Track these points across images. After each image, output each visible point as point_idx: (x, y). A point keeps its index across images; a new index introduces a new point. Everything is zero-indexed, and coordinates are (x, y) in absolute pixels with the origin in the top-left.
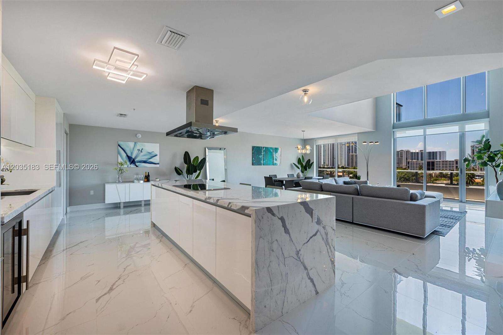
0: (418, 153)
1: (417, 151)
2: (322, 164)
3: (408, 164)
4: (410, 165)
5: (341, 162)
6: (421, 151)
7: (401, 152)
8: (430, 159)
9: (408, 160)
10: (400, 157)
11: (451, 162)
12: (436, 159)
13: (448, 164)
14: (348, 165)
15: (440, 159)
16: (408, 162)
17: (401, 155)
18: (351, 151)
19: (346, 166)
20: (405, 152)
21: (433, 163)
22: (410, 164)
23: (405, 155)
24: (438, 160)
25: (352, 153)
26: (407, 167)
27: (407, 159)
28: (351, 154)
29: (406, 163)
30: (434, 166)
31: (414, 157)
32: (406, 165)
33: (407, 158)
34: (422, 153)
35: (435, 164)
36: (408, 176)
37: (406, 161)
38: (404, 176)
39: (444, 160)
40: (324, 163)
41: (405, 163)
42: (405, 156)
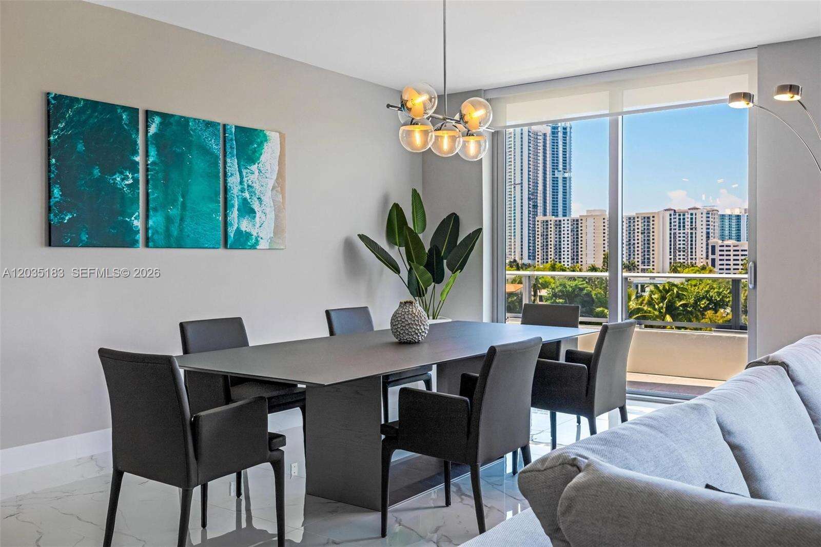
7: (692, 214)
10: (689, 231)
14: (532, 256)
17: (692, 222)
18: (540, 210)
19: (526, 261)
20: (705, 215)
23: (704, 223)
25: (545, 215)
26: (710, 262)
27: (708, 237)
28: (540, 218)
29: (707, 249)
31: (727, 233)
32: (704, 256)
33: (708, 233)
36: (719, 294)
37: (707, 245)
38: (708, 292)
41: (705, 251)
42: (704, 227)
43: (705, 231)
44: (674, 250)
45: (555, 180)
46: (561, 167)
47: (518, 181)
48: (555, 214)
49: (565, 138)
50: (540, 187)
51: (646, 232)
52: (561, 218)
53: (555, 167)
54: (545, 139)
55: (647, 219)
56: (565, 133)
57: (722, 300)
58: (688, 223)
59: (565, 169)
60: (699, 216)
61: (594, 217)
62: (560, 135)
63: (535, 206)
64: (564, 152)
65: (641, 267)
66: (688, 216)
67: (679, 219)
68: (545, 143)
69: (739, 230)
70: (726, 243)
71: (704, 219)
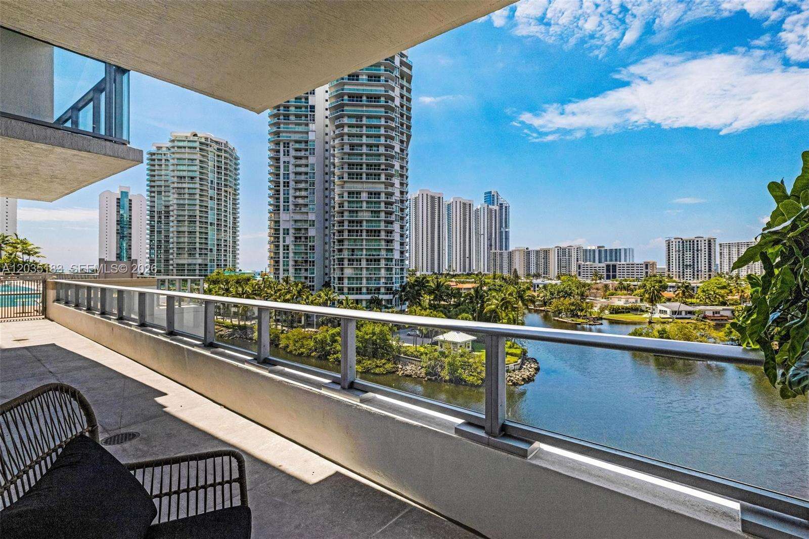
0: (594, 251)
1: (593, 248)
2: (447, 268)
3: (579, 269)
4: (581, 270)
5: (477, 265)
6: (598, 247)
8: (611, 260)
9: (579, 262)
11: (639, 266)
12: (620, 261)
13: (635, 268)
15: (625, 261)
16: (579, 266)
18: (493, 247)
19: (486, 272)
20: (576, 250)
21: (614, 266)
22: (582, 268)
23: (576, 253)
24: (623, 262)
25: (496, 250)
27: (577, 261)
30: (616, 272)
31: (588, 258)
34: (600, 252)
35: (617, 268)
39: (631, 262)
40: (450, 267)
42: (576, 256)
43: (576, 257)
44: (559, 267)
45: (501, 233)
46: (504, 226)
47: (482, 233)
48: (501, 249)
49: (506, 212)
50: (493, 236)
51: (546, 258)
52: (504, 251)
53: (501, 226)
54: (496, 212)
55: (546, 252)
56: (506, 209)
57: (571, 293)
58: (567, 254)
59: (506, 227)
60: (572, 251)
61: (519, 250)
62: (504, 210)
63: (491, 245)
64: (506, 218)
65: (543, 275)
66: (567, 250)
67: (563, 252)
68: (496, 214)
69: (594, 257)
70: (586, 263)
71: (576, 251)
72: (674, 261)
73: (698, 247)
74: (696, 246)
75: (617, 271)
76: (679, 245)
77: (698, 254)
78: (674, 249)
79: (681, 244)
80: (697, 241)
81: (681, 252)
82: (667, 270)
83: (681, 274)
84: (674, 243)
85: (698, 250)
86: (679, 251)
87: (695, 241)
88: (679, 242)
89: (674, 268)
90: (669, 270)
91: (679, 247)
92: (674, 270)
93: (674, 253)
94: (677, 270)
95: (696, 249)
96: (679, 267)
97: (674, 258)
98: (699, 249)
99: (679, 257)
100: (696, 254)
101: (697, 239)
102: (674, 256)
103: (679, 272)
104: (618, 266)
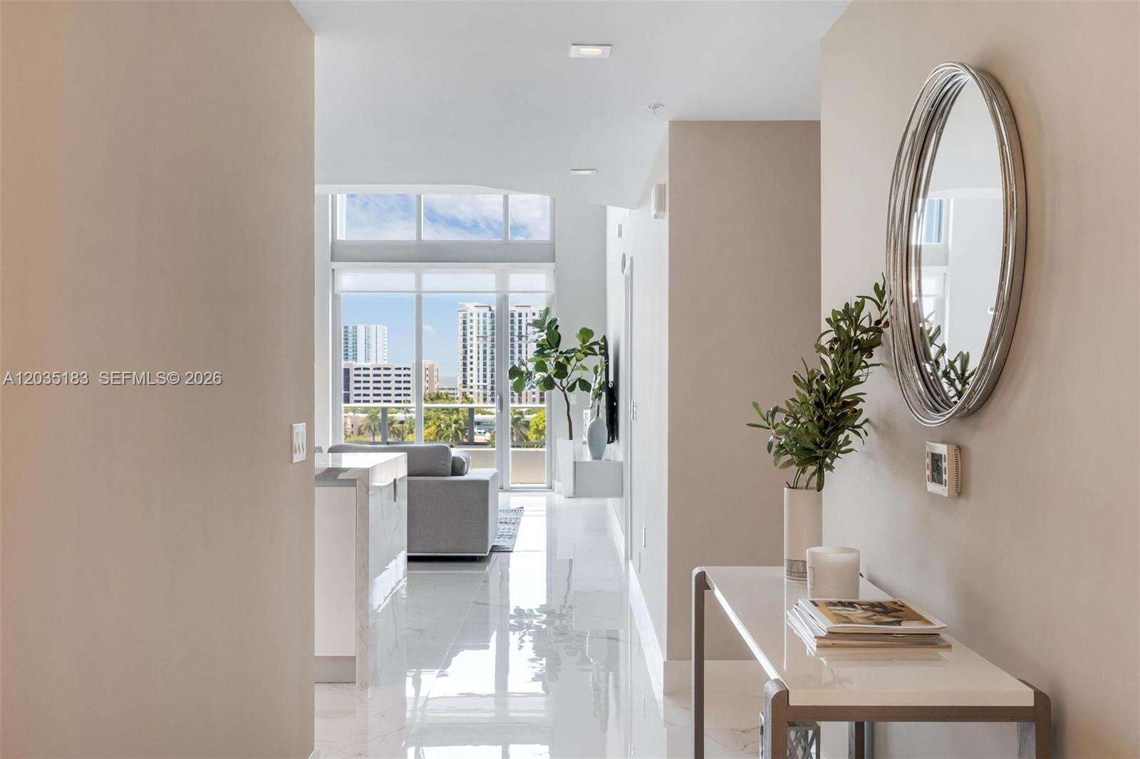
11: (402, 372)
12: (355, 358)
15: (367, 359)
24: (361, 363)
35: (353, 378)
39: (381, 363)
72: (475, 360)
73: (520, 328)
74: (516, 327)
75: (353, 385)
76: (484, 322)
77: (520, 346)
78: (475, 330)
79: (488, 320)
80: (520, 315)
81: (489, 339)
82: (460, 381)
83: (489, 392)
84: (475, 318)
85: (520, 337)
86: (485, 338)
87: (516, 315)
88: (485, 315)
89: (475, 378)
90: (465, 382)
91: (485, 328)
92: (475, 383)
93: (475, 342)
94: (481, 383)
95: (516, 333)
96: (485, 376)
97: (475, 355)
98: (524, 333)
99: (485, 352)
100: (516, 345)
101: (519, 310)
102: (475, 348)
103: (485, 387)
104: (353, 372)
